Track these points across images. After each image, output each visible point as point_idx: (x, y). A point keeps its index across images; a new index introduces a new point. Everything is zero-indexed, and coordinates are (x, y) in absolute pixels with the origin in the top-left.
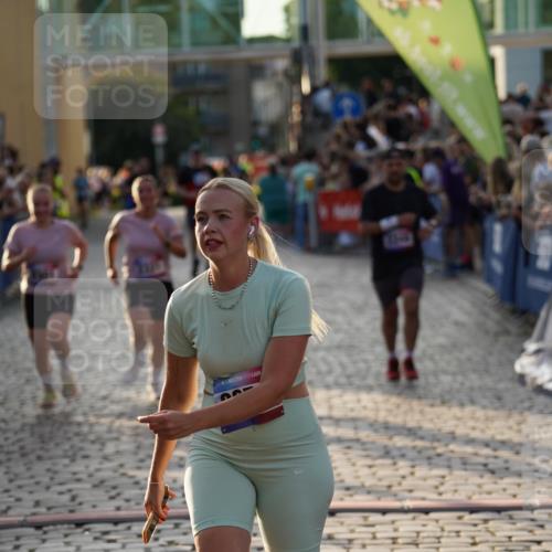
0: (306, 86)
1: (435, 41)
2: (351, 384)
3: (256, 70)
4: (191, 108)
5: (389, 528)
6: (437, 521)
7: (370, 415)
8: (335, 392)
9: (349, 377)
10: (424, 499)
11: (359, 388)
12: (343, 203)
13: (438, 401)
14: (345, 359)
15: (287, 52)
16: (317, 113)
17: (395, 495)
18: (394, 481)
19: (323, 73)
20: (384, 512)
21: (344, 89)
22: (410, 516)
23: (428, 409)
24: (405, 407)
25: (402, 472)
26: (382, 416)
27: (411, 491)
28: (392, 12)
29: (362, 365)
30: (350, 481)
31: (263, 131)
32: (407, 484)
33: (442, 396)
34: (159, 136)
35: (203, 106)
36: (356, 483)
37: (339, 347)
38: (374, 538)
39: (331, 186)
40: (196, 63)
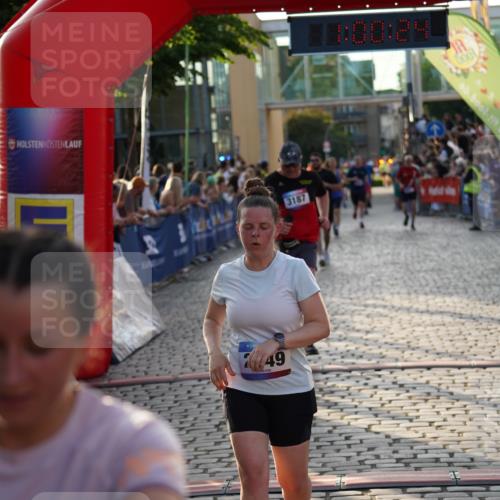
0: (411, 119)
1: (484, 91)
2: (440, 292)
3: (382, 109)
4: (346, 132)
5: (463, 377)
6: (490, 373)
7: (452, 310)
8: (430, 297)
9: (438, 288)
10: (483, 360)
11: (444, 294)
12: (434, 186)
13: (491, 302)
14: (436, 277)
15: (400, 99)
16: (417, 133)
17: (466, 357)
18: (466, 350)
19: (421, 111)
20: (459, 367)
21: (434, 120)
22: (474, 370)
23: (485, 307)
24: (471, 305)
25: (470, 344)
26: (458, 310)
27: (475, 355)
28: (457, 75)
29: (446, 281)
30: (439, 349)
31: (387, 144)
32: (473, 351)
33: (493, 299)
34: (327, 148)
35: (352, 131)
36: (443, 350)
37: (433, 270)
38: (454, 382)
39: (427, 176)
40: (347, 106)
